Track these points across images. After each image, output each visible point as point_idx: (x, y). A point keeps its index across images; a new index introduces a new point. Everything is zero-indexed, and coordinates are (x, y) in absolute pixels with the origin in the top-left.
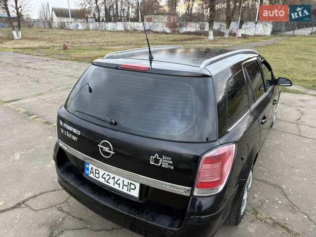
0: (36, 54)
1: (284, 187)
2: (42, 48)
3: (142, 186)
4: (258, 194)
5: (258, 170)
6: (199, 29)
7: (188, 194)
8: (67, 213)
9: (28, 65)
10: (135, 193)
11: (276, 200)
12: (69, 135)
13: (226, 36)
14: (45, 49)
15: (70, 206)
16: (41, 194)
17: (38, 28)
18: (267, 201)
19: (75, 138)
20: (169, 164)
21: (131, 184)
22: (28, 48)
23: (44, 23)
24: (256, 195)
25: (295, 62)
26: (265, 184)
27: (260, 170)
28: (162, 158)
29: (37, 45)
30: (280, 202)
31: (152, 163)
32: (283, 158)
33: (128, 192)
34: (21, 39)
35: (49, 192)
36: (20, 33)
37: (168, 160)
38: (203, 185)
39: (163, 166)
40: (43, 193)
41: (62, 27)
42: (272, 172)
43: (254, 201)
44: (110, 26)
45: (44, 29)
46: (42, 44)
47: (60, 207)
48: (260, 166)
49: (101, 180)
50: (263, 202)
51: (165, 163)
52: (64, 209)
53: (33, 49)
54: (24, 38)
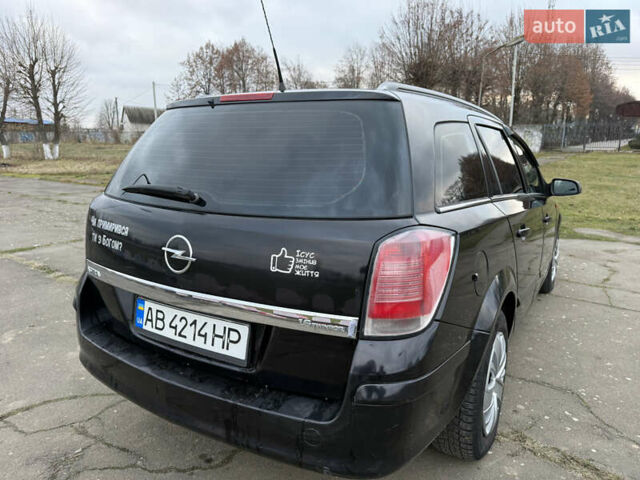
0: (83, 182)
1: (583, 392)
2: (96, 173)
3: (255, 328)
4: (524, 405)
5: (524, 362)
7: (351, 334)
8: (95, 437)
9: (63, 198)
10: (239, 352)
11: (566, 415)
12: (106, 242)
14: (101, 174)
15: (103, 424)
16: (45, 403)
17: (94, 143)
18: (546, 417)
19: (117, 245)
20: (310, 268)
21: (230, 330)
22: (70, 174)
23: (105, 133)
24: (521, 407)
25: (591, 191)
26: (541, 387)
27: (527, 361)
28: (294, 255)
29: (88, 168)
30: (576, 420)
31: (274, 269)
32: (577, 343)
33: (224, 352)
34: (57, 160)
35: (62, 399)
36: (57, 148)
37: (308, 258)
38: (384, 312)
39: (298, 273)
40: (50, 401)
42: (555, 367)
43: (516, 417)
45: (105, 144)
46: (95, 166)
47: (83, 427)
48: (529, 355)
49: (168, 333)
50: (536, 421)
51: (303, 265)
52: (89, 430)
53: (77, 175)
54: (62, 157)
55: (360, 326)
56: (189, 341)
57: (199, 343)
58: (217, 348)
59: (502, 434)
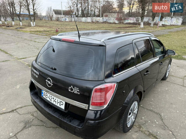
0: (41, 34)
1: (162, 114)
2: (45, 31)
3: (66, 103)
4: (144, 117)
5: (149, 103)
6: (136, 21)
7: (87, 109)
8: (35, 117)
9: (36, 40)
10: (63, 107)
11: (155, 121)
12: (35, 75)
13: (152, 25)
14: (46, 31)
15: (38, 113)
16: (25, 106)
17: (45, 20)
18: (149, 122)
19: (37, 76)
20: (78, 92)
21: (61, 102)
22: (38, 31)
23: (48, 17)
24: (143, 118)
26: (151, 112)
27: (150, 103)
28: (74, 88)
29: (43, 29)
30: (157, 123)
31: (70, 91)
32: (167, 98)
33: (60, 106)
34: (35, 26)
35: (29, 106)
36: (35, 23)
37: (77, 89)
38: (94, 104)
39: (75, 92)
40: (26, 106)
41: (58, 20)
42: (157, 106)
43: (141, 121)
44: (84, 19)
45: (48, 21)
46: (45, 29)
47: (33, 114)
48: (151, 101)
49: (48, 99)
50: (146, 122)
51: (76, 91)
52: (34, 115)
53: (40, 32)
54: (36, 26)
55: (89, 107)
56: (52, 102)
57: (54, 103)
58: (58, 105)
59: (135, 126)
